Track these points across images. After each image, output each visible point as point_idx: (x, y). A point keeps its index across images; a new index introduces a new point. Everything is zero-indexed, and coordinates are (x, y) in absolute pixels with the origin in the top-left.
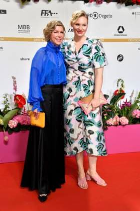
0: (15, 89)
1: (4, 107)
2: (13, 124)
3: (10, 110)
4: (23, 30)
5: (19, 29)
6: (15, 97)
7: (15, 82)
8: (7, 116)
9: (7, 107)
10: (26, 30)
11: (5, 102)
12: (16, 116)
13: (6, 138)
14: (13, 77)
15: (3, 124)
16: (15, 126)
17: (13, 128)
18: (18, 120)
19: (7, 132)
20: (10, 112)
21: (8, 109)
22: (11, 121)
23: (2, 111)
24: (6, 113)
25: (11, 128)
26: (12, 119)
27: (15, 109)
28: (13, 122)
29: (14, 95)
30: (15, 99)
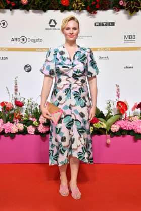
0: (118, 96)
1: (107, 112)
2: (115, 129)
3: (112, 116)
4: (129, 40)
5: (126, 39)
6: (118, 103)
7: (118, 89)
8: (109, 121)
9: (109, 112)
10: (132, 39)
11: (108, 107)
12: (118, 121)
13: (109, 141)
14: (117, 85)
15: (106, 128)
16: (117, 131)
17: (115, 132)
18: (119, 125)
19: (109, 135)
20: (112, 117)
21: (110, 114)
22: (113, 126)
23: (105, 116)
24: (109, 118)
25: (113, 132)
26: (114, 124)
27: (117, 115)
28: (115, 127)
29: (117, 101)
30: (118, 105)
